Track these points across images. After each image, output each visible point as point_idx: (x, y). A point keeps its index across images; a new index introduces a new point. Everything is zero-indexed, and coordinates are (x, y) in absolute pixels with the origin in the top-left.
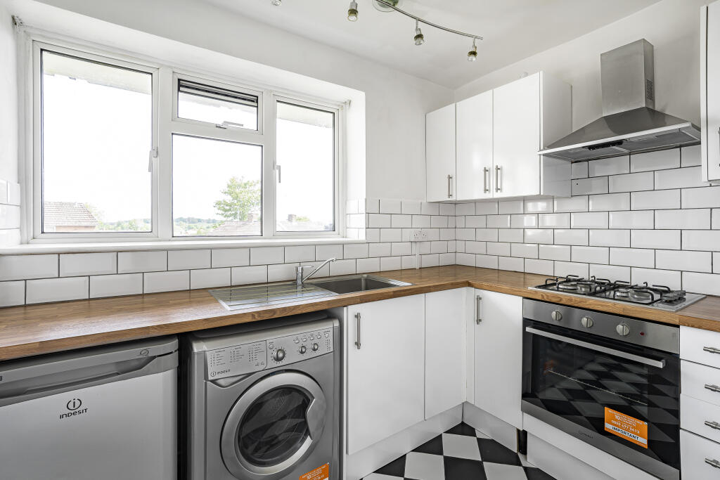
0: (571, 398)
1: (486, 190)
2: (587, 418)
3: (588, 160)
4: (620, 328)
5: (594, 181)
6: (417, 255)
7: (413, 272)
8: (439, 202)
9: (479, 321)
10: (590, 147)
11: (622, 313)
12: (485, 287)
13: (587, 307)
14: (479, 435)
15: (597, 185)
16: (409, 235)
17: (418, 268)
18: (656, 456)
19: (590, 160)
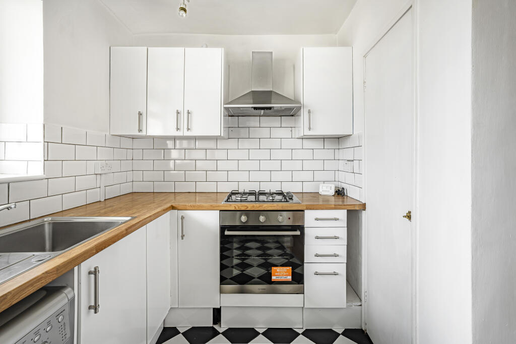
0: (242, 270)
1: (178, 129)
2: (258, 278)
3: (238, 116)
4: (280, 218)
5: (242, 130)
6: (102, 187)
7: (98, 206)
8: (120, 136)
9: (183, 237)
10: (255, 108)
11: (281, 209)
12: (188, 208)
13: (263, 209)
14: (182, 330)
15: (243, 132)
16: (92, 167)
17: (102, 200)
18: (295, 283)
19: (239, 116)
